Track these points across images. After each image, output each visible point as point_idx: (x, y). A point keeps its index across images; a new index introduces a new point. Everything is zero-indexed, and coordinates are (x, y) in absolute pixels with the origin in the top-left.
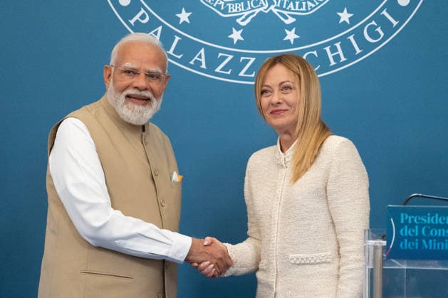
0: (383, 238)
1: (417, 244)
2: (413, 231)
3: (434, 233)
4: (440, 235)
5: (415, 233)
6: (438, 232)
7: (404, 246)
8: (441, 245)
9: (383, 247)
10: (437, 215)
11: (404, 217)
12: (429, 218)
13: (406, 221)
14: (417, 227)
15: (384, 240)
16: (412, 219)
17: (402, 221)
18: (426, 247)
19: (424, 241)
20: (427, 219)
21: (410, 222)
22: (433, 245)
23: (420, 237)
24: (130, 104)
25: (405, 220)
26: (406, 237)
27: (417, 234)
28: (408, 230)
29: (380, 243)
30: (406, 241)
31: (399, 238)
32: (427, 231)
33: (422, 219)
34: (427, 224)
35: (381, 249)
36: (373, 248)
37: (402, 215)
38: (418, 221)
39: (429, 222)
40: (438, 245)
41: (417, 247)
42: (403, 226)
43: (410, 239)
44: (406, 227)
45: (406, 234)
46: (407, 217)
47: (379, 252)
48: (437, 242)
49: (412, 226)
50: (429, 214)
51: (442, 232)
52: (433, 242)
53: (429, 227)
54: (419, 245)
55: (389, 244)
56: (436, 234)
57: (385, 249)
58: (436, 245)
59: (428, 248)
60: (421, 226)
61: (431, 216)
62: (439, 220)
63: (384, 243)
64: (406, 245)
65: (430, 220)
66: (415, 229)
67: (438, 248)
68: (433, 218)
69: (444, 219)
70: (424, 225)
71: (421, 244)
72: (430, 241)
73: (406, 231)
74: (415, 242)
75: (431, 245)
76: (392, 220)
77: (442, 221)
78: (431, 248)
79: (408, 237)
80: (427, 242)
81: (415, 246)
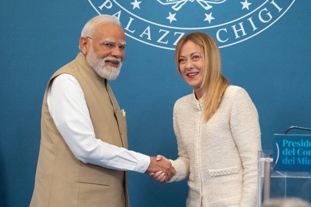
0: (271, 157)
1: (294, 160)
2: (292, 152)
3: (305, 153)
6: (309, 153)
7: (285, 161)
10: (308, 141)
11: (286, 142)
12: (302, 143)
13: (287, 145)
14: (294, 149)
16: (291, 144)
17: (284, 145)
18: (300, 163)
19: (299, 159)
20: (301, 144)
21: (289, 145)
22: (305, 162)
23: (296, 156)
24: (109, 67)
25: (285, 145)
26: (286, 156)
27: (294, 154)
28: (288, 151)
29: (269, 160)
30: (286, 158)
31: (282, 157)
32: (301, 152)
33: (298, 143)
34: (301, 147)
35: (269, 163)
36: (264, 163)
37: (284, 141)
38: (294, 144)
39: (302, 146)
40: (309, 161)
41: (294, 163)
42: (284, 148)
43: (290, 157)
44: (287, 149)
45: (287, 154)
46: (287, 142)
47: (269, 166)
48: (307, 159)
49: (291, 148)
50: (302, 140)
52: (305, 159)
53: (302, 149)
55: (275, 160)
56: (307, 154)
57: (272, 164)
58: (307, 162)
59: (302, 163)
60: (297, 148)
61: (303, 142)
62: (309, 144)
63: (272, 160)
64: (287, 161)
66: (292, 150)
67: (309, 164)
68: (305, 143)
70: (299, 148)
71: (296, 160)
72: (303, 159)
73: (287, 152)
74: (292, 159)
75: (304, 161)
76: (277, 144)
78: (303, 163)
79: (288, 156)
80: (301, 160)
81: (292, 162)
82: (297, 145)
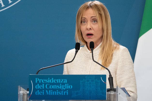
1: (43, 92)
2: (42, 86)
4: (54, 88)
5: (42, 87)
6: (53, 87)
7: (37, 93)
8: (55, 93)
9: (27, 94)
10: (53, 78)
11: (37, 80)
12: (49, 80)
14: (43, 85)
15: (28, 91)
16: (41, 81)
17: (36, 82)
18: (48, 94)
19: (47, 91)
20: (48, 81)
21: (40, 82)
23: (45, 89)
25: (37, 81)
26: (38, 89)
27: (43, 88)
29: (26, 92)
30: (38, 91)
31: (35, 90)
32: (48, 86)
33: (46, 81)
34: (48, 83)
36: (22, 95)
37: (36, 79)
38: (44, 81)
39: (49, 82)
40: (54, 92)
41: (43, 94)
42: (37, 84)
43: (41, 90)
44: (38, 84)
45: (38, 88)
47: (26, 97)
49: (41, 84)
51: (55, 86)
52: (51, 91)
53: (49, 84)
54: (44, 93)
55: (30, 92)
56: (52, 88)
58: (53, 93)
61: (50, 79)
62: (53, 81)
63: (28, 92)
64: (38, 93)
65: (49, 81)
66: (42, 85)
67: (54, 94)
68: (51, 80)
69: (56, 80)
70: (46, 84)
71: (45, 92)
72: (50, 91)
73: (38, 87)
74: (42, 91)
75: (50, 93)
76: (31, 81)
77: (55, 81)
78: (50, 94)
79: (39, 89)
80: (48, 92)
81: (42, 94)
82: (45, 81)
